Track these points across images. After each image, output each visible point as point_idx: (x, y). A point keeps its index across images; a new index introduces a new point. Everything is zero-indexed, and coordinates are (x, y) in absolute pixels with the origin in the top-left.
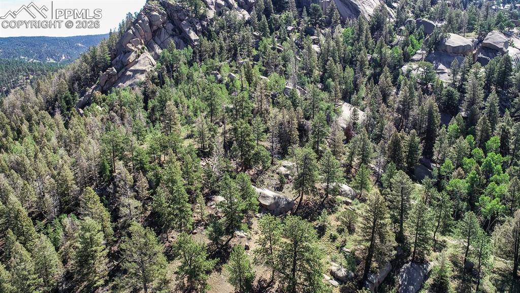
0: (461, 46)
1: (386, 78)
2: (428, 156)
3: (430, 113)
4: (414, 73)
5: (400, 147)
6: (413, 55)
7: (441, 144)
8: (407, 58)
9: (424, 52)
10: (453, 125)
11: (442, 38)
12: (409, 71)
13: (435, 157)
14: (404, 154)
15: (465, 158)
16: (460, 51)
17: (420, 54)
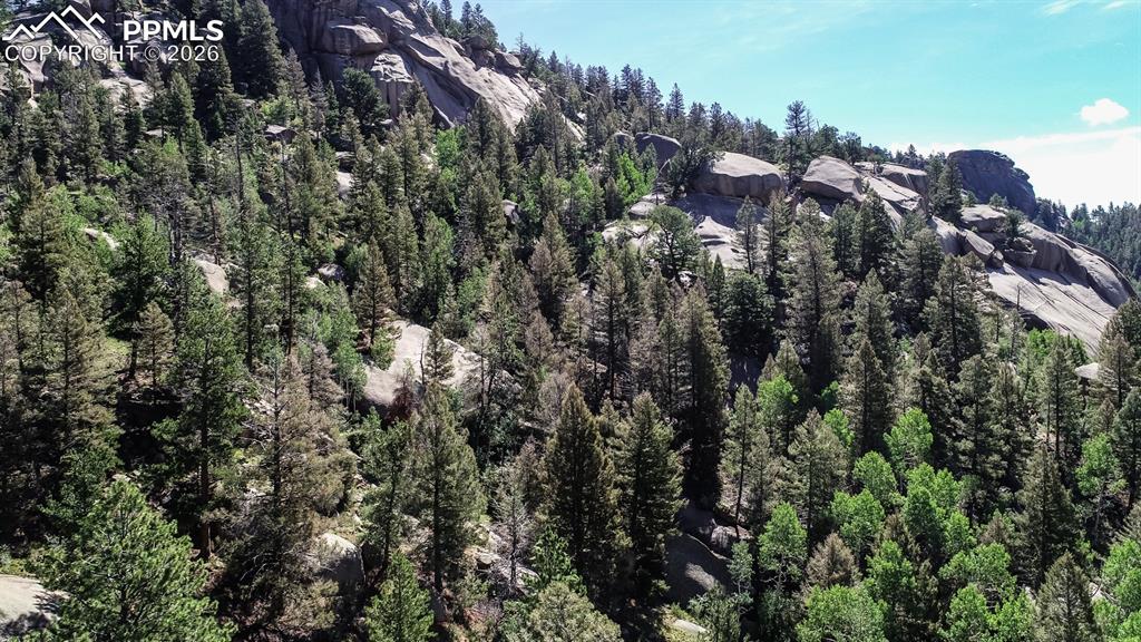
0: (755, 176)
1: (553, 250)
2: (704, 500)
3: (696, 347)
4: (636, 243)
5: (595, 464)
6: (633, 203)
7: (746, 447)
8: (614, 208)
9: (661, 197)
10: (774, 383)
11: (704, 160)
12: (624, 239)
13: (726, 502)
14: (613, 494)
15: (841, 496)
16: (755, 190)
17: (650, 201)
